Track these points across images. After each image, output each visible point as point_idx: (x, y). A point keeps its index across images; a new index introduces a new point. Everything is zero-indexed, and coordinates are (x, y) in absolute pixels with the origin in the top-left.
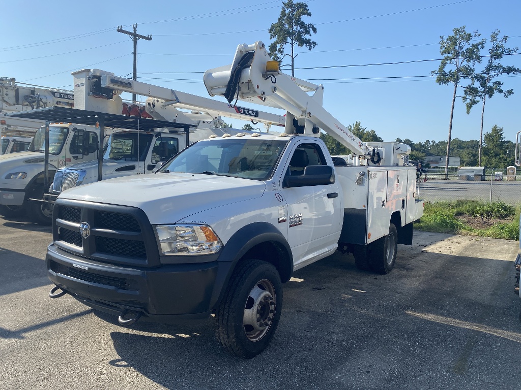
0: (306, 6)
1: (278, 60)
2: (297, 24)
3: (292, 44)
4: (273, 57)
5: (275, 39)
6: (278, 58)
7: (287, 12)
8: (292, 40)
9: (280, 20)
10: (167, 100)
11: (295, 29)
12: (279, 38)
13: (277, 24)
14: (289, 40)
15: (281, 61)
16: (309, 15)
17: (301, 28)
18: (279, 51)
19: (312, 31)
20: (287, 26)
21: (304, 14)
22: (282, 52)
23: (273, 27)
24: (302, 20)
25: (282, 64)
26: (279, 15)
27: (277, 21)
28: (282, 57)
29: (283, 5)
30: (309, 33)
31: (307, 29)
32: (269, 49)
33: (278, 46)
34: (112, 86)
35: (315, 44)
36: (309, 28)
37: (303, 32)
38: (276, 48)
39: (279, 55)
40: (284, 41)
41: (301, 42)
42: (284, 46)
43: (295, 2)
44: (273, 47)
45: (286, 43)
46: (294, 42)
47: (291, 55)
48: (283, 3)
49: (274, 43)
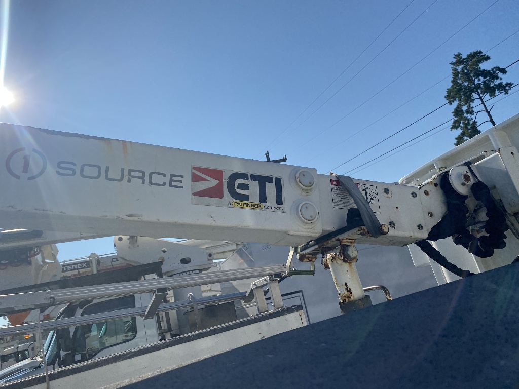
0: (480, 52)
1: (471, 122)
2: (477, 76)
3: (480, 98)
4: (462, 122)
5: (455, 104)
6: (468, 120)
7: (459, 69)
8: (479, 94)
9: (453, 82)
11: (476, 82)
12: (460, 100)
13: (452, 86)
14: (475, 96)
15: (475, 122)
16: (488, 58)
17: (484, 78)
18: (468, 112)
19: (500, 75)
20: (466, 84)
21: (480, 61)
22: (472, 113)
23: (449, 91)
25: (478, 124)
26: (451, 77)
27: (452, 84)
28: (473, 117)
29: (452, 66)
30: (497, 78)
31: (492, 75)
32: (454, 115)
33: (465, 108)
35: (509, 84)
36: (494, 72)
37: (489, 81)
38: (462, 111)
39: (469, 116)
40: (469, 100)
41: (491, 91)
42: (472, 105)
43: (464, 56)
44: (458, 112)
45: (473, 101)
46: (481, 95)
47: (484, 110)
48: (451, 64)
49: (458, 107)
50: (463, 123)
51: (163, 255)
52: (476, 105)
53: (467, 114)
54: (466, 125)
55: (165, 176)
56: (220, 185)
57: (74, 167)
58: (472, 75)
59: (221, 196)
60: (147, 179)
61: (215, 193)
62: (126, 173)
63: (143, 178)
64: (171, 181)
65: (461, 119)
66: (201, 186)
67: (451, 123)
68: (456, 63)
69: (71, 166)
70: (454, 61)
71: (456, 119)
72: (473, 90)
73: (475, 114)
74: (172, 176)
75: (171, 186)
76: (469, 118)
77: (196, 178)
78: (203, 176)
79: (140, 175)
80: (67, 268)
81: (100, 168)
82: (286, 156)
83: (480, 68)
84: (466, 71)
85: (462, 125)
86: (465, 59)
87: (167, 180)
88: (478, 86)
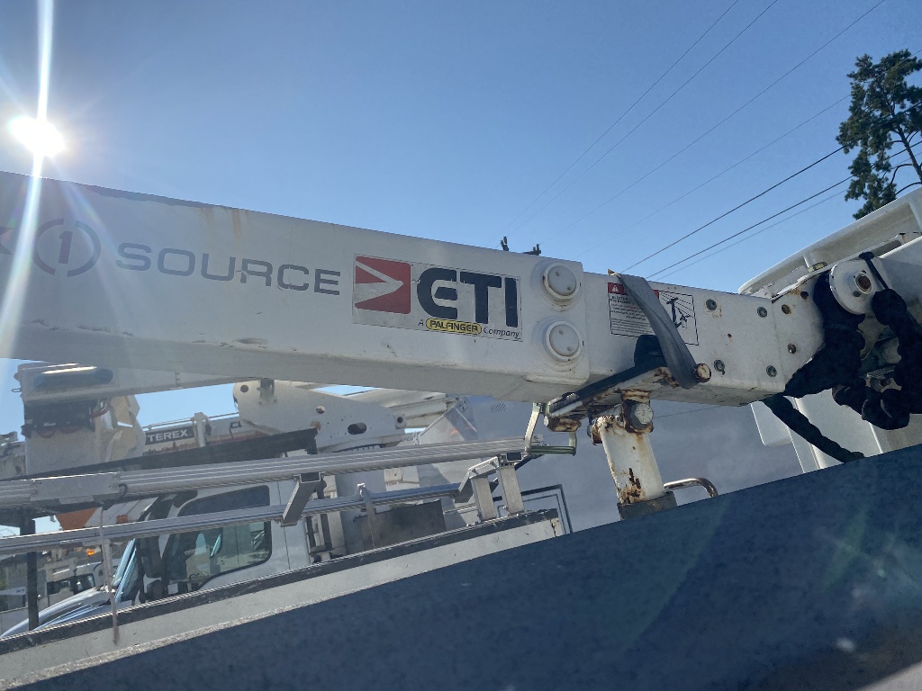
0: (907, 54)
1: (885, 185)
2: (899, 98)
3: (904, 140)
4: (867, 184)
5: (856, 151)
6: (880, 181)
7: (866, 85)
8: (901, 133)
9: (852, 109)
11: (897, 109)
12: (865, 144)
13: (851, 118)
14: (894, 136)
15: (892, 186)
17: (913, 102)
18: (878, 166)
20: (877, 113)
21: (904, 72)
22: (887, 168)
23: (844, 128)
24: (909, 85)
25: (898, 188)
26: (849, 101)
27: (850, 114)
28: (889, 175)
29: (852, 80)
32: (852, 173)
33: (873, 159)
38: (867, 164)
39: (881, 174)
40: (881, 143)
42: (888, 152)
43: (876, 61)
44: (860, 167)
45: (889, 146)
46: (906, 135)
47: (911, 162)
48: (850, 76)
49: (860, 158)
50: (870, 187)
51: (319, 418)
52: (896, 153)
53: (878, 170)
54: (875, 192)
55: (306, 272)
56: (405, 290)
57: (147, 255)
58: (889, 96)
59: (406, 309)
60: (274, 276)
61: (396, 303)
62: (238, 265)
63: (267, 275)
64: (318, 280)
65: (865, 179)
66: (371, 291)
67: (846, 186)
68: (860, 74)
69: (141, 252)
70: (857, 70)
71: (856, 179)
72: (890, 126)
73: (893, 171)
74: (319, 272)
75: (317, 289)
76: (880, 177)
77: (362, 277)
78: (376, 273)
79: (264, 269)
80: (154, 438)
81: (192, 257)
82: (538, 245)
83: (905, 84)
84: (878, 90)
85: (867, 190)
86: (877, 66)
87: (311, 280)
88: (900, 119)
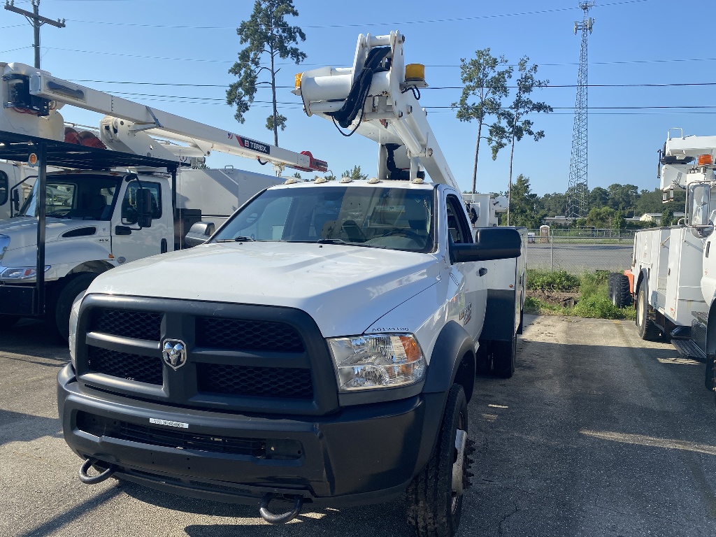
1: (253, 75)
2: (277, 25)
3: (272, 53)
4: (244, 69)
6: (251, 71)
7: (264, 6)
8: (272, 47)
9: (253, 16)
10: (138, 123)
12: (252, 43)
13: (250, 22)
14: (267, 47)
15: (256, 77)
16: (295, 14)
17: (284, 32)
18: (253, 61)
19: (298, 38)
20: (263, 27)
22: (257, 64)
23: (244, 25)
24: (284, 20)
27: (250, 19)
28: (257, 70)
30: (295, 40)
31: (291, 33)
32: (239, 58)
33: (252, 55)
34: (50, 94)
35: (304, 55)
36: (295, 33)
37: (285, 37)
38: (248, 57)
41: (284, 52)
42: (260, 55)
44: (244, 56)
45: (262, 51)
46: (274, 50)
47: (271, 69)
49: (246, 50)
50: (245, 72)
54: (247, 75)
65: (244, 65)
71: (239, 62)
73: (260, 68)
76: (252, 68)
83: (283, 18)
85: (242, 72)
